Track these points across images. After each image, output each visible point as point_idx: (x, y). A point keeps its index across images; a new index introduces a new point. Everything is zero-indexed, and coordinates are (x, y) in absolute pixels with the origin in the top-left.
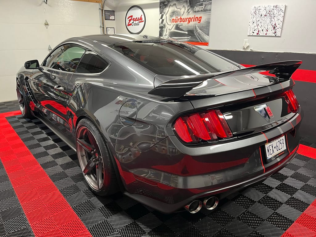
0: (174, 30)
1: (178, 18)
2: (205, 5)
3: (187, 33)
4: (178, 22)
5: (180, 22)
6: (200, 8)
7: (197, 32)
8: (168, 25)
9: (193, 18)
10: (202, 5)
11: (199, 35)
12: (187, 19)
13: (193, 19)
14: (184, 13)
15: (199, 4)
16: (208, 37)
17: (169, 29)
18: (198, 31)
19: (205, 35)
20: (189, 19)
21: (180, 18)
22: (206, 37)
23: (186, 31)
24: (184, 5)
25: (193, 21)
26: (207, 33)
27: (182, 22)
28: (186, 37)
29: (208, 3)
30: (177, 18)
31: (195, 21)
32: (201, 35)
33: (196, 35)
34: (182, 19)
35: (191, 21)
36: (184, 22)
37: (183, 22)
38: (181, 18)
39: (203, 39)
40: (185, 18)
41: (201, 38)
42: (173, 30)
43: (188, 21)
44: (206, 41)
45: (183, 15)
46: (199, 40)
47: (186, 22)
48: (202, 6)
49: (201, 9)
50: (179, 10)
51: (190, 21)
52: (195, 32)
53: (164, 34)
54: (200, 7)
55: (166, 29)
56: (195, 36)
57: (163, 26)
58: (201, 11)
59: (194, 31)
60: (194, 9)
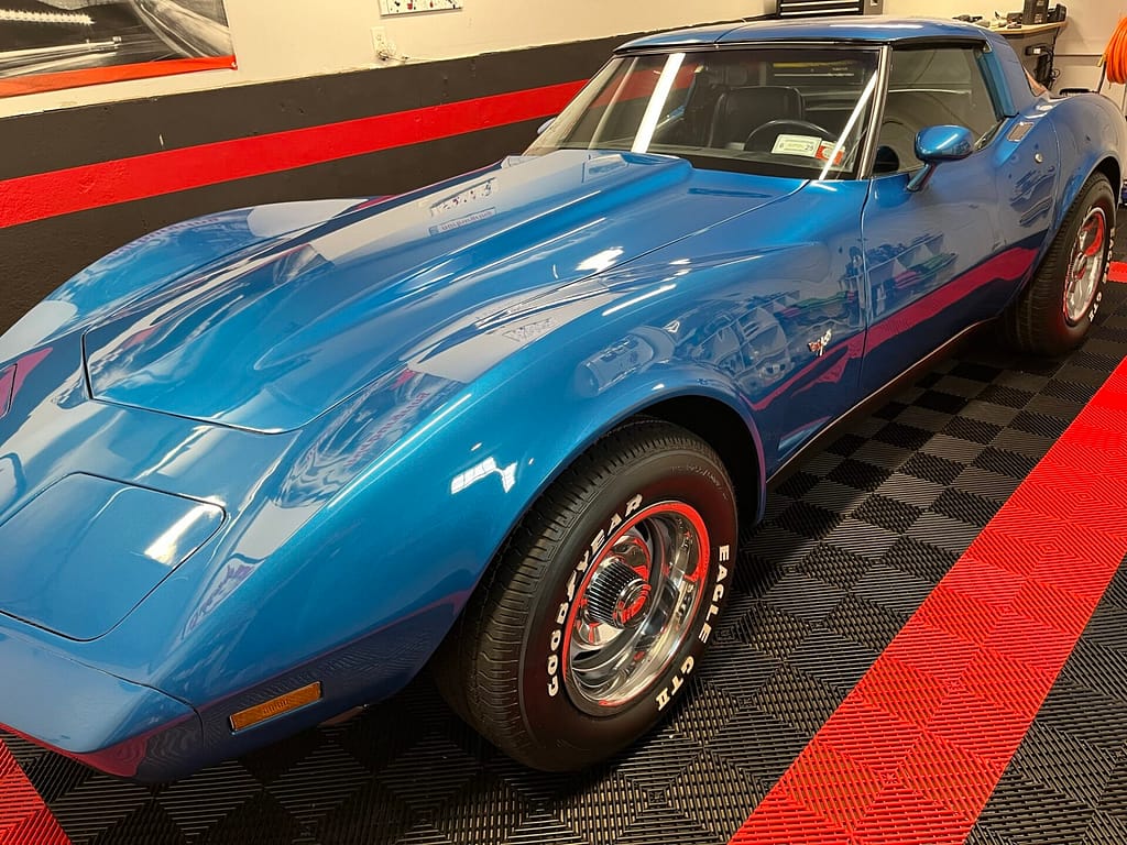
3: (86, 20)
7: (150, 10)
11: (172, 23)
16: (223, 28)
18: (159, 8)
19: (206, 22)
22: (212, 32)
23: (77, 12)
26: (214, 13)
28: (89, 45)
32: (184, 23)
33: (151, 25)
39: (201, 41)
41: (189, 37)
44: (219, 47)
46: (179, 50)
52: (140, 12)
56: (147, 29)
59: (136, 7)
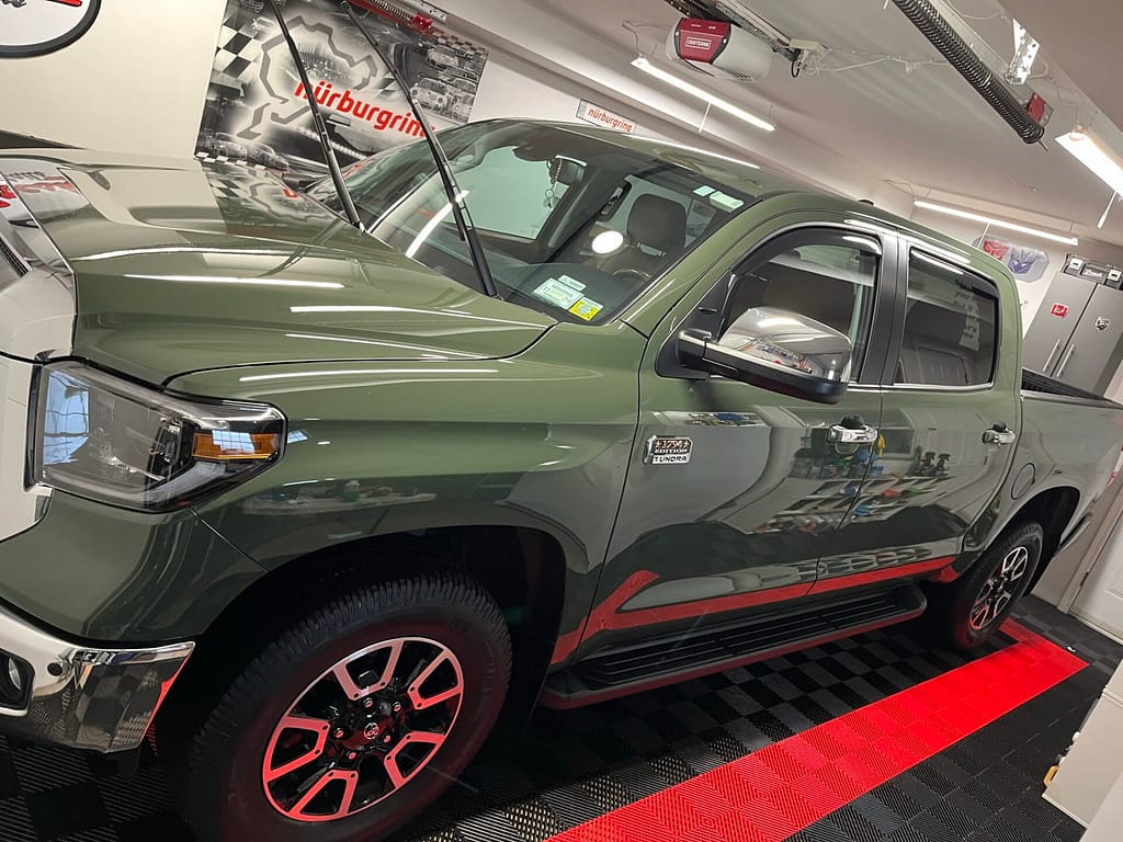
0: (302, 130)
1: (332, 91)
2: (452, 98)
4: (329, 104)
5: (340, 108)
6: (433, 98)
8: (272, 93)
9: (400, 117)
10: (441, 90)
12: (376, 114)
13: (399, 122)
14: (365, 83)
15: (433, 84)
17: (275, 117)
20: (385, 116)
21: (343, 93)
24: (369, 57)
25: (401, 129)
27: (350, 114)
29: (464, 94)
30: (324, 88)
31: (408, 132)
34: (352, 101)
35: (392, 126)
36: (361, 116)
37: (355, 113)
38: (350, 96)
40: (367, 106)
42: (299, 126)
43: (379, 120)
45: (358, 88)
47: (369, 118)
48: (440, 96)
49: (436, 102)
50: (345, 61)
51: (384, 124)
53: (242, 123)
54: (433, 93)
55: (253, 109)
57: (239, 87)
58: (437, 108)
60: (411, 90)
